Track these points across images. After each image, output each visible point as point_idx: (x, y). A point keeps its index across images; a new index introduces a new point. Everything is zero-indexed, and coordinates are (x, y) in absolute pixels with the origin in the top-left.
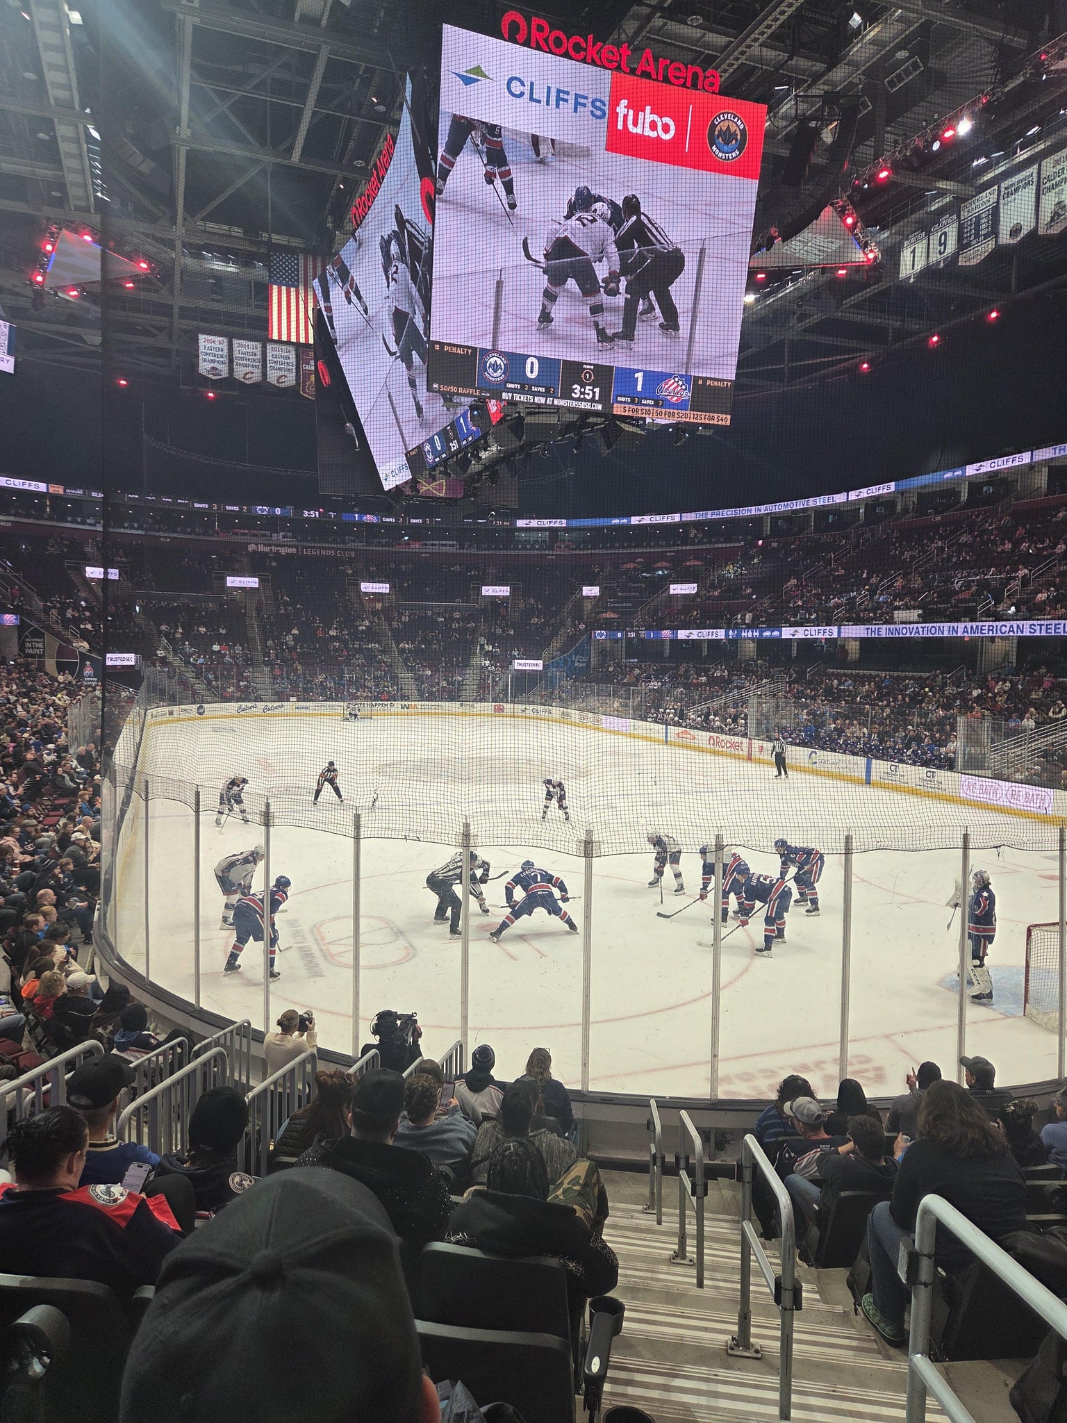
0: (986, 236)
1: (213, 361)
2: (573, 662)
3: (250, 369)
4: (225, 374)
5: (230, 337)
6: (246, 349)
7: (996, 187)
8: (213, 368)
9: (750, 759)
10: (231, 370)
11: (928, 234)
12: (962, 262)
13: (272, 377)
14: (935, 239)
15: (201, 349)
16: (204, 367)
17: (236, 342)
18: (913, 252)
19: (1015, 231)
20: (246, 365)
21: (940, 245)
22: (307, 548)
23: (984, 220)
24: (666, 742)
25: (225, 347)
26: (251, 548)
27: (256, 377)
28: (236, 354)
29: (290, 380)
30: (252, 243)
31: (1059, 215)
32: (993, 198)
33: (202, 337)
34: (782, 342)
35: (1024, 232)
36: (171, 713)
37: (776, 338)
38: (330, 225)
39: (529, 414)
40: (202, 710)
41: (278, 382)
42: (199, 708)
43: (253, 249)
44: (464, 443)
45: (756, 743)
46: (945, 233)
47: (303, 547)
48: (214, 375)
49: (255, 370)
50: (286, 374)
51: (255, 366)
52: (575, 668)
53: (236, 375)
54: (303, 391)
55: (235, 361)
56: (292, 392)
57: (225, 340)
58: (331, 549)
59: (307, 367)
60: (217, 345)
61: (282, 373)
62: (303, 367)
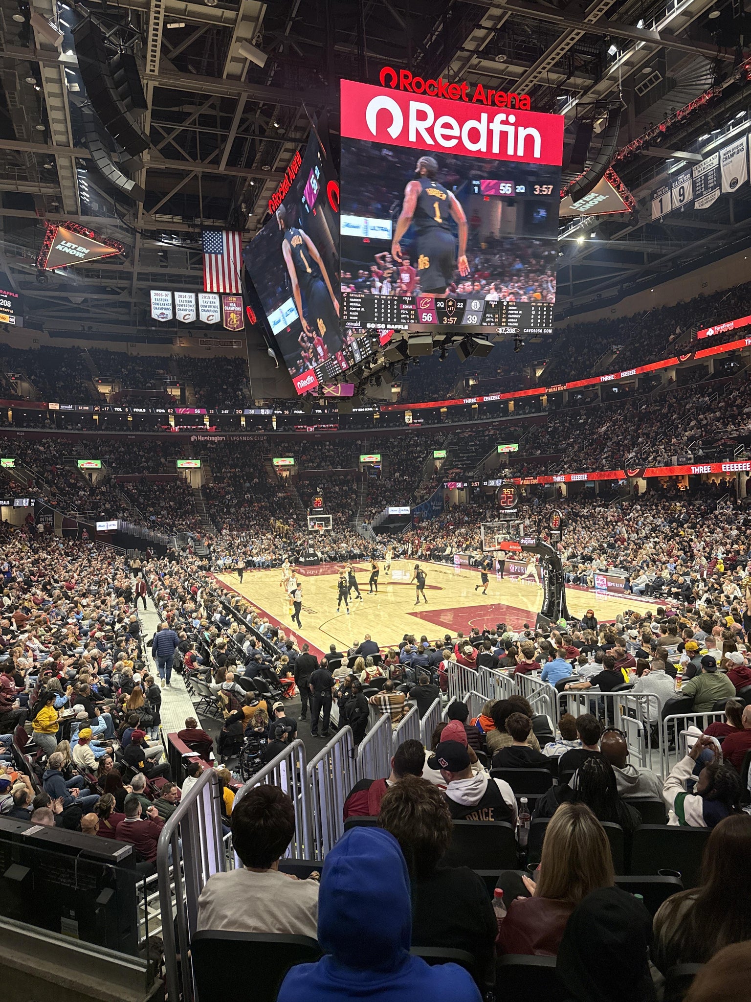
0: (713, 188)
1: (161, 309)
2: (432, 507)
3: (187, 312)
4: (170, 317)
5: (173, 291)
6: (185, 299)
7: (717, 154)
8: (162, 314)
10: (174, 313)
11: (671, 188)
12: (697, 206)
13: (203, 317)
14: (676, 191)
15: (153, 300)
16: (155, 314)
17: (176, 293)
18: (661, 201)
19: (733, 183)
20: (185, 310)
21: (680, 195)
22: (233, 436)
23: (710, 177)
25: (169, 298)
26: (192, 439)
27: (192, 318)
28: (177, 302)
29: (216, 318)
30: (189, 226)
32: (716, 161)
33: (153, 292)
35: (740, 184)
38: (244, 210)
41: (208, 320)
43: (191, 230)
46: (682, 188)
47: (230, 436)
48: (163, 318)
49: (191, 313)
50: (213, 314)
51: (190, 310)
52: (433, 511)
53: (178, 318)
54: (226, 326)
55: (177, 308)
56: (218, 326)
57: (169, 293)
58: (250, 436)
59: (228, 308)
60: (164, 297)
61: (211, 313)
62: (226, 308)
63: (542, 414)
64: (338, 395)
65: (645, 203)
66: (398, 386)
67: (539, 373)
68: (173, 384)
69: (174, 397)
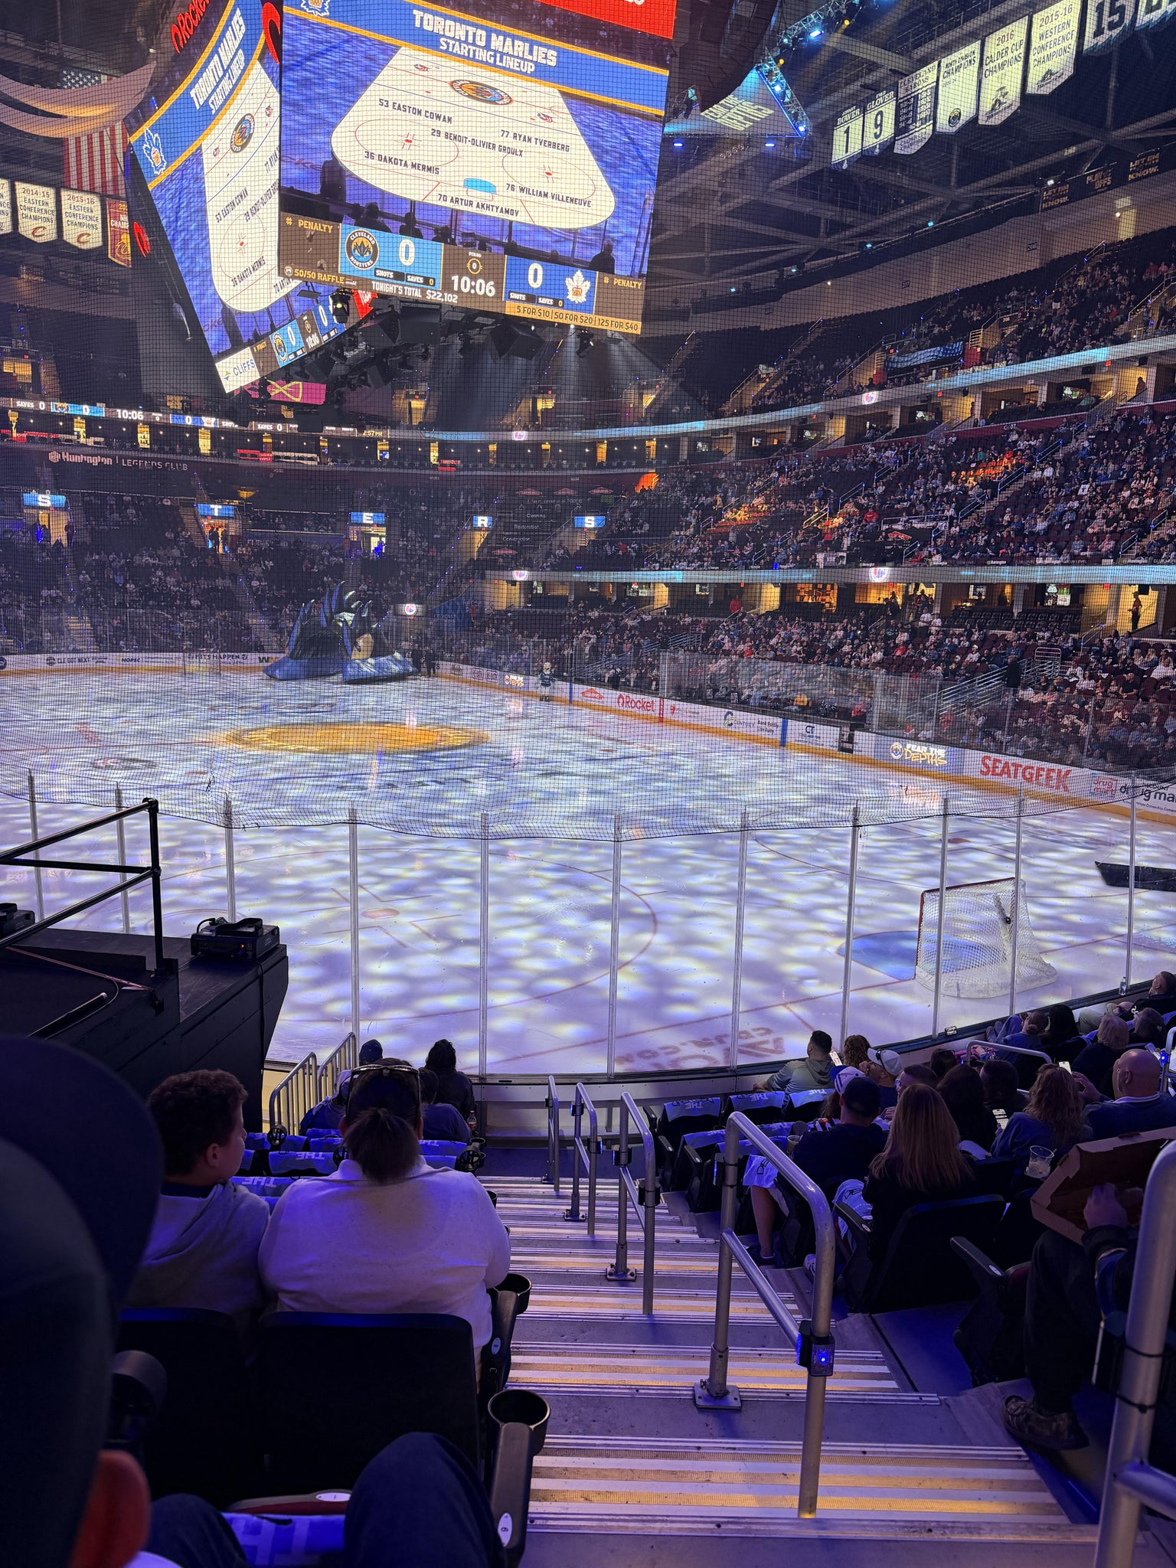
0: (925, 121)
2: (464, 608)
3: (40, 223)
4: (7, 229)
5: (12, 179)
6: (35, 197)
7: (936, 63)
9: (661, 720)
10: (15, 223)
11: (864, 111)
12: (898, 149)
13: (70, 235)
14: (871, 117)
17: (20, 186)
18: (847, 132)
19: (954, 118)
20: (36, 218)
21: (876, 126)
22: (127, 457)
23: (923, 102)
24: (571, 702)
25: (6, 192)
26: (54, 457)
27: (49, 234)
28: (20, 201)
29: (94, 240)
30: (37, 56)
31: (1000, 104)
32: (932, 77)
34: (701, 226)
35: (964, 119)
37: (695, 221)
38: (141, 39)
41: (78, 241)
43: (40, 64)
44: (326, 338)
45: (668, 703)
46: (881, 113)
47: (121, 457)
49: (45, 224)
50: (89, 231)
51: (48, 220)
52: (467, 615)
53: (22, 231)
54: (114, 255)
55: (20, 212)
56: (99, 254)
57: (5, 183)
58: (157, 460)
59: (117, 224)
61: (84, 230)
62: (112, 223)
63: (648, 470)
64: (299, 400)
65: (825, 130)
66: (422, 397)
67: (648, 401)
68: (18, 355)
69: (19, 380)
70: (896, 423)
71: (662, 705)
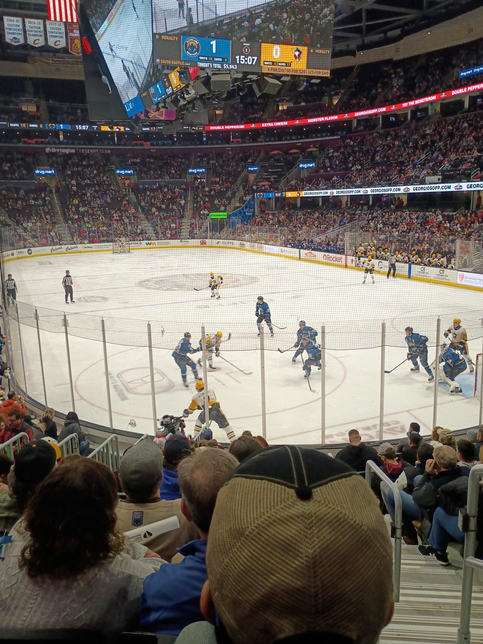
1: (14, 34)
2: (245, 213)
3: (37, 38)
4: (22, 41)
5: (24, 17)
6: (34, 24)
8: (14, 38)
9: (346, 266)
10: (25, 38)
13: (51, 42)
15: (6, 26)
16: (8, 38)
17: (27, 20)
20: (35, 35)
22: (81, 149)
24: (300, 259)
25: (20, 23)
26: (48, 150)
27: (41, 43)
28: (27, 28)
29: (62, 44)
33: (5, 18)
34: (361, 10)
36: (13, 254)
37: (357, 8)
39: (213, 74)
40: (30, 252)
42: (28, 251)
45: (350, 258)
47: (79, 149)
48: (15, 42)
49: (40, 38)
50: (60, 39)
51: (41, 36)
52: (246, 216)
53: (29, 42)
54: (71, 50)
55: (28, 33)
56: (65, 50)
57: (20, 19)
59: (73, 35)
60: (15, 23)
61: (58, 39)
62: (70, 34)
63: (335, 137)
64: (163, 118)
66: (221, 109)
67: (335, 102)
68: (29, 101)
69: (30, 114)
70: (466, 105)
71: (346, 259)
